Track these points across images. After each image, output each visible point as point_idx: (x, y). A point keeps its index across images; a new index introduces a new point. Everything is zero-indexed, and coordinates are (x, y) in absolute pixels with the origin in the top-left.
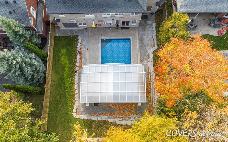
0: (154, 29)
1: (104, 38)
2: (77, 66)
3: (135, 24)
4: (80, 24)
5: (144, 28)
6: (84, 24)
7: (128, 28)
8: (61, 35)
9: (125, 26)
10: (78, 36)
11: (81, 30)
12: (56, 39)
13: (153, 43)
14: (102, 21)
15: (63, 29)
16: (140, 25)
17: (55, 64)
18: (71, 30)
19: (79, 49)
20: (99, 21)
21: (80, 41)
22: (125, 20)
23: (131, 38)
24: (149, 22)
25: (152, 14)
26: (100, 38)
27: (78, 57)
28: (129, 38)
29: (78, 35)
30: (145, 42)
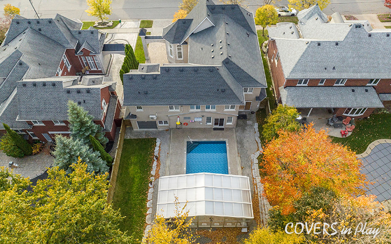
0: (257, 130)
1: (191, 140)
2: (152, 176)
3: (231, 124)
4: (161, 122)
5: (244, 130)
6: (166, 122)
7: (222, 129)
8: (133, 137)
9: (218, 126)
10: (156, 139)
11: (160, 132)
12: (126, 142)
13: (257, 147)
14: (189, 118)
15: (136, 130)
16: (237, 125)
17: (121, 174)
18: (146, 132)
19: (156, 154)
20: (185, 118)
21: (158, 144)
22: (219, 117)
23: (226, 140)
24: (249, 122)
25: (252, 113)
26: (186, 140)
27: (155, 163)
28: (224, 140)
29: (156, 137)
30: (246, 145)
